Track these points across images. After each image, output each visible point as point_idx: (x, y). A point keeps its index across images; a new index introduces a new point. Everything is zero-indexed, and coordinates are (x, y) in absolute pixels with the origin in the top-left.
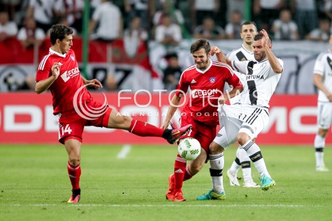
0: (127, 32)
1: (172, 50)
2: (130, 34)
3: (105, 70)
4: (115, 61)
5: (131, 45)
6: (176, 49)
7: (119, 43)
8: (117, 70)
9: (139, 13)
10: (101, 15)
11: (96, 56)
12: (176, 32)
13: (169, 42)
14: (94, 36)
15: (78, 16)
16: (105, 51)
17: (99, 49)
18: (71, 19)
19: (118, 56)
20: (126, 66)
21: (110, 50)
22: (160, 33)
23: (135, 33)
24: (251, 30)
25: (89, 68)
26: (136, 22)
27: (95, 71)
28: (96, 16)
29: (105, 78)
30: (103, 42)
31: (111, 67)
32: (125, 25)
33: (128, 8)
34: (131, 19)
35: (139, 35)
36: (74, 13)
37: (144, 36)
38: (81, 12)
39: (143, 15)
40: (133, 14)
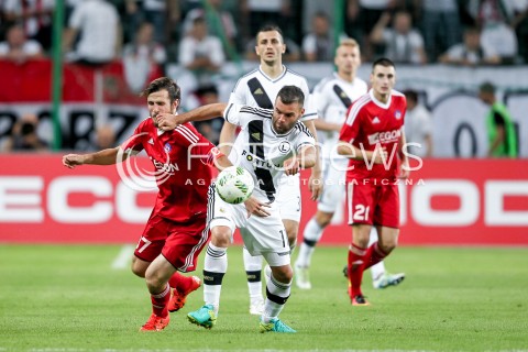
0: (128, 49)
1: (206, 80)
2: (135, 53)
3: (91, 115)
4: (108, 99)
5: (137, 71)
6: (215, 79)
7: (114, 68)
8: (112, 115)
9: (150, 16)
10: (84, 20)
11: (74, 91)
12: (214, 49)
13: (202, 66)
14: (71, 56)
15: (46, 21)
16: (91, 81)
17: (81, 79)
18: (32, 26)
19: (114, 91)
20: (127, 109)
21: (99, 80)
22: (187, 50)
23: (143, 50)
24: (274, 41)
25: (64, 111)
26: (147, 31)
27: (74, 117)
28: (75, 21)
29: (92, 128)
30: (88, 66)
31: (101, 109)
32: (127, 38)
33: (131, 7)
34: (138, 28)
35: (151, 53)
36: (38, 15)
37: (160, 55)
38: (50, 13)
39: (158, 19)
40: (140, 18)
